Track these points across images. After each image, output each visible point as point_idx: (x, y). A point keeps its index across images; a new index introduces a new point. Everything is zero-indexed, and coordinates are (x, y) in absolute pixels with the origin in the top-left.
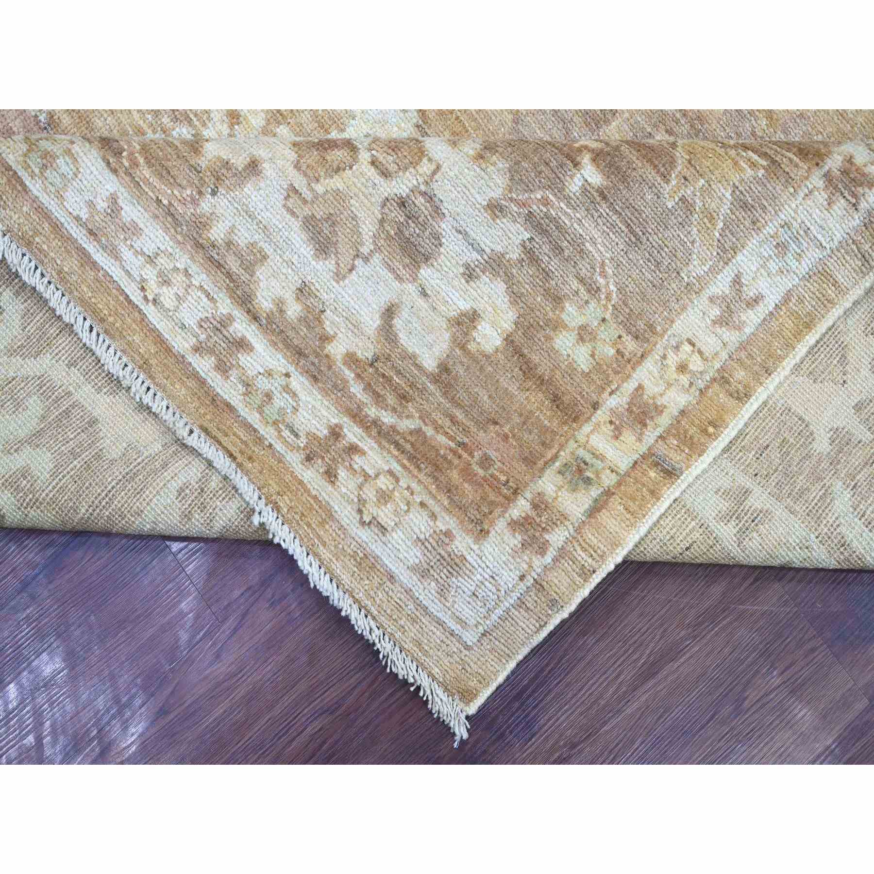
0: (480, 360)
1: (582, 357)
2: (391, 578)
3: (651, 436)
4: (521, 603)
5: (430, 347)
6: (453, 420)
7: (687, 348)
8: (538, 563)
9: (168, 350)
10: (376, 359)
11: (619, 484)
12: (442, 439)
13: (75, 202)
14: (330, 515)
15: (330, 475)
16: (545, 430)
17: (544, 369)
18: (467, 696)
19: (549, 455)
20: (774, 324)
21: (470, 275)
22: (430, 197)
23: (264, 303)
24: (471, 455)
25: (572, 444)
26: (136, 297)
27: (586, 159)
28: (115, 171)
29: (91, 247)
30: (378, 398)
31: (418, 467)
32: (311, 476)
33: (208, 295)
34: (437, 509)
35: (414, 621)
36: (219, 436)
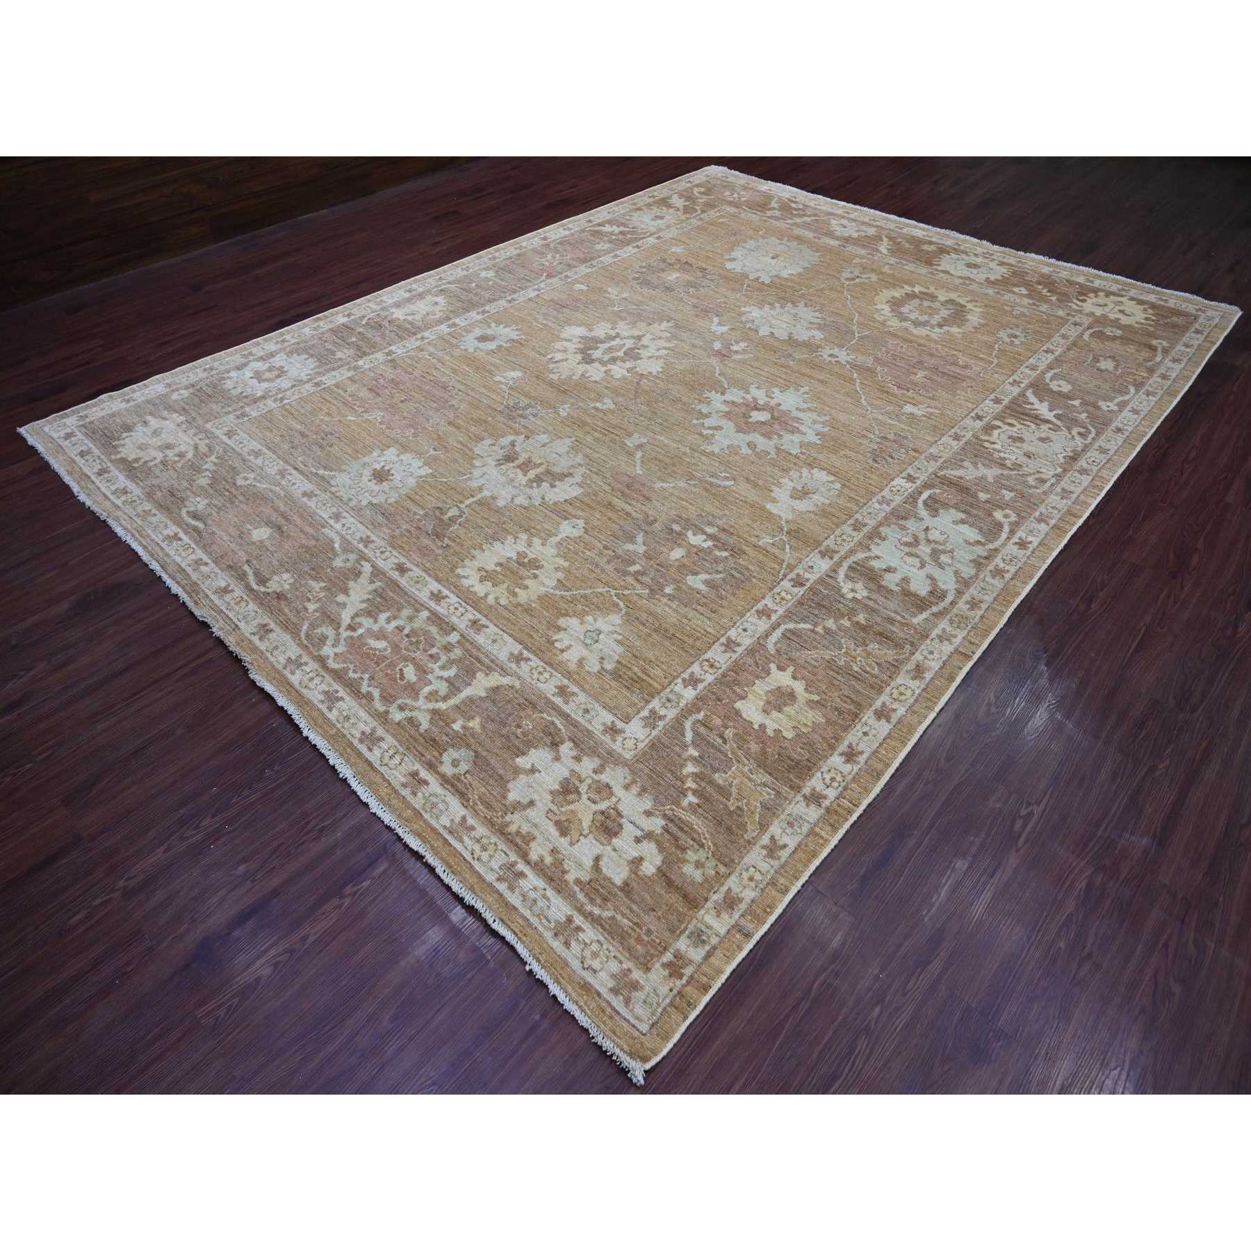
0: (644, 880)
1: (698, 876)
2: (599, 995)
3: (736, 915)
4: (671, 1004)
5: (619, 874)
6: (632, 911)
7: (752, 869)
8: (679, 983)
9: (484, 880)
10: (591, 881)
11: (720, 942)
12: (625, 921)
13: (445, 821)
14: (567, 964)
15: (567, 944)
16: (680, 914)
17: (678, 882)
18: (645, 1059)
19: (682, 927)
20: (796, 856)
21: (638, 840)
22: (615, 809)
23: (534, 856)
24: (641, 929)
25: (694, 921)
26: (469, 858)
27: (690, 793)
28: (466, 807)
29: (449, 837)
30: (592, 901)
31: (612, 938)
32: (556, 945)
33: (505, 853)
34: (622, 959)
35: (611, 1017)
36: (510, 923)
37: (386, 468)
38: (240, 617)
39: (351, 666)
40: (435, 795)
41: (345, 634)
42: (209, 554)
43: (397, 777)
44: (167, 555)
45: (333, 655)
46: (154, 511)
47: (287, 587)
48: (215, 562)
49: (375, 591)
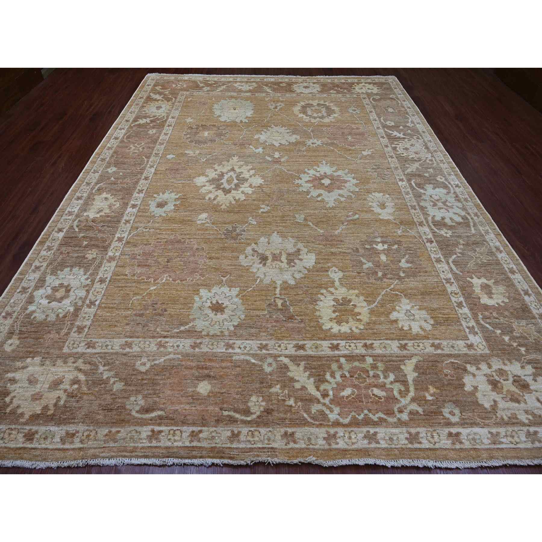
13: (486, 441)
22: (515, 376)
23: (526, 421)
26: (513, 446)
27: (519, 348)
28: (483, 427)
33: (520, 430)
37: (214, 302)
38: (266, 442)
39: (353, 413)
40: (469, 435)
41: (327, 401)
42: (194, 424)
43: (446, 443)
44: (167, 448)
45: (338, 417)
46: (114, 430)
47: (264, 404)
48: (204, 426)
49: (305, 368)
